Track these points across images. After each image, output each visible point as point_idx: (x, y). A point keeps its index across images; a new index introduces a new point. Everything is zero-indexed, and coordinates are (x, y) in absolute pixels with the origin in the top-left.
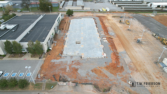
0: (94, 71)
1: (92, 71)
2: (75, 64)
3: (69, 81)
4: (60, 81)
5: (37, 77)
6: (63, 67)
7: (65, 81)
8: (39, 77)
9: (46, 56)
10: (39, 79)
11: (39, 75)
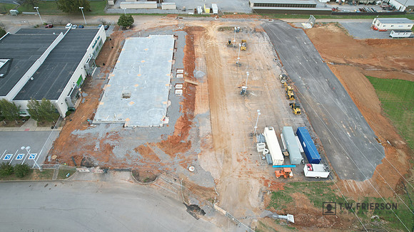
0: (140, 149)
1: (136, 150)
2: (111, 138)
3: (96, 167)
4: (82, 165)
5: (47, 159)
6: (89, 143)
7: (89, 166)
8: (49, 160)
9: (63, 122)
10: (48, 163)
11: (49, 158)
